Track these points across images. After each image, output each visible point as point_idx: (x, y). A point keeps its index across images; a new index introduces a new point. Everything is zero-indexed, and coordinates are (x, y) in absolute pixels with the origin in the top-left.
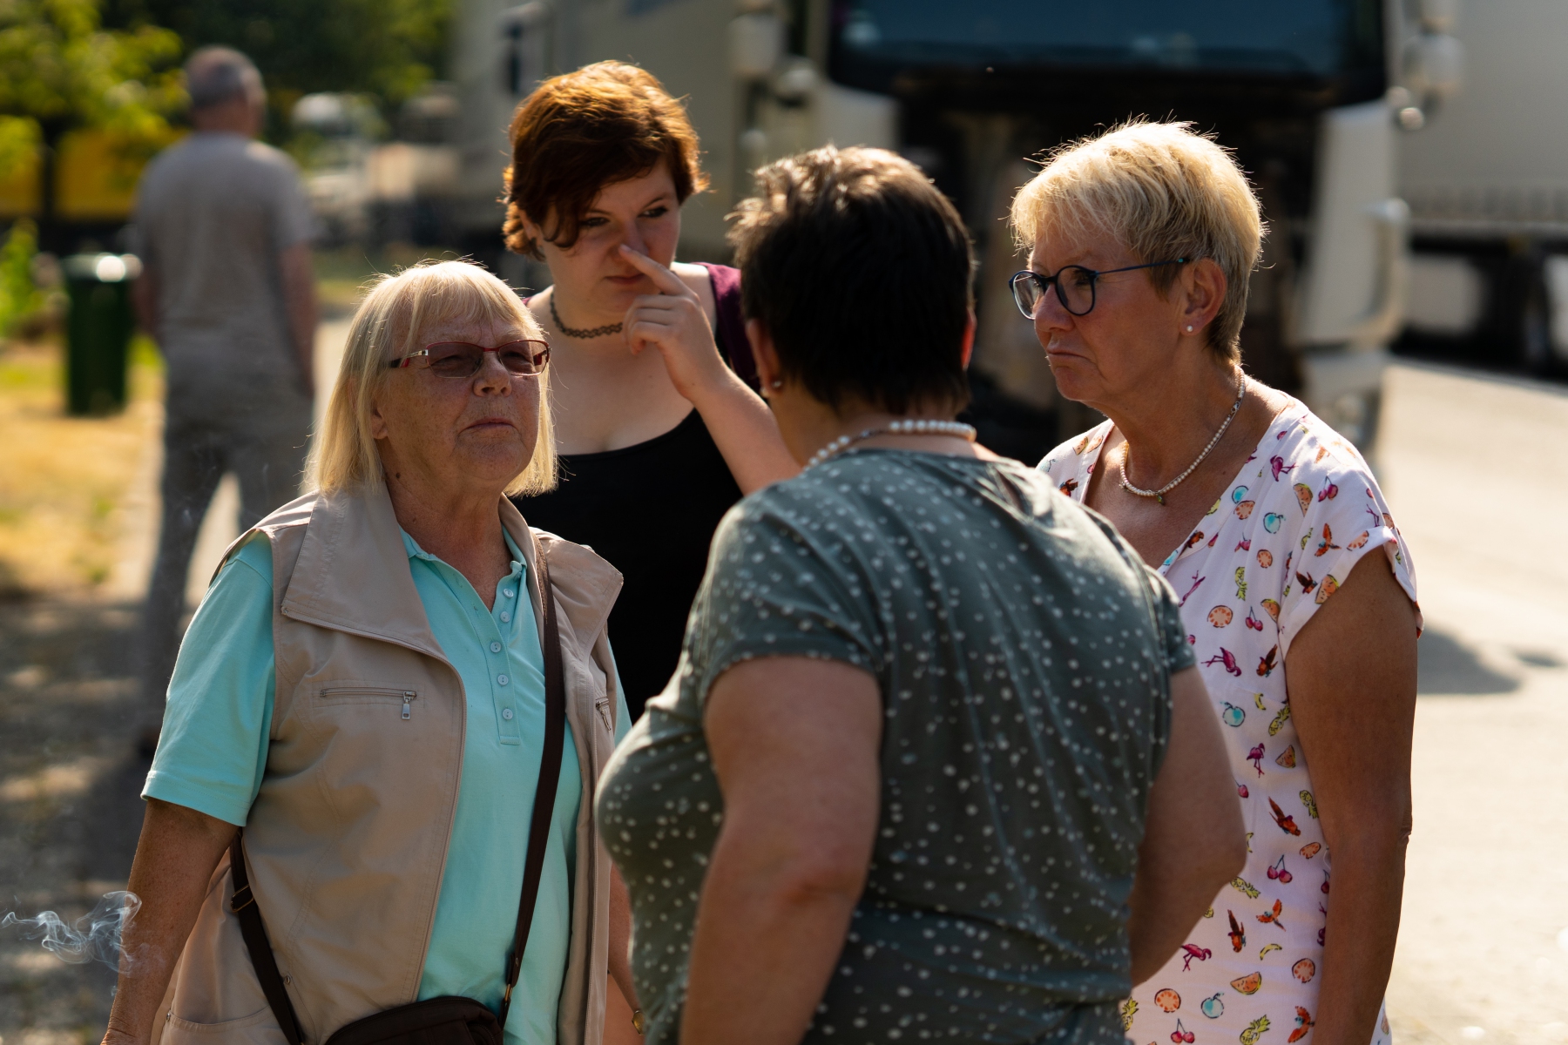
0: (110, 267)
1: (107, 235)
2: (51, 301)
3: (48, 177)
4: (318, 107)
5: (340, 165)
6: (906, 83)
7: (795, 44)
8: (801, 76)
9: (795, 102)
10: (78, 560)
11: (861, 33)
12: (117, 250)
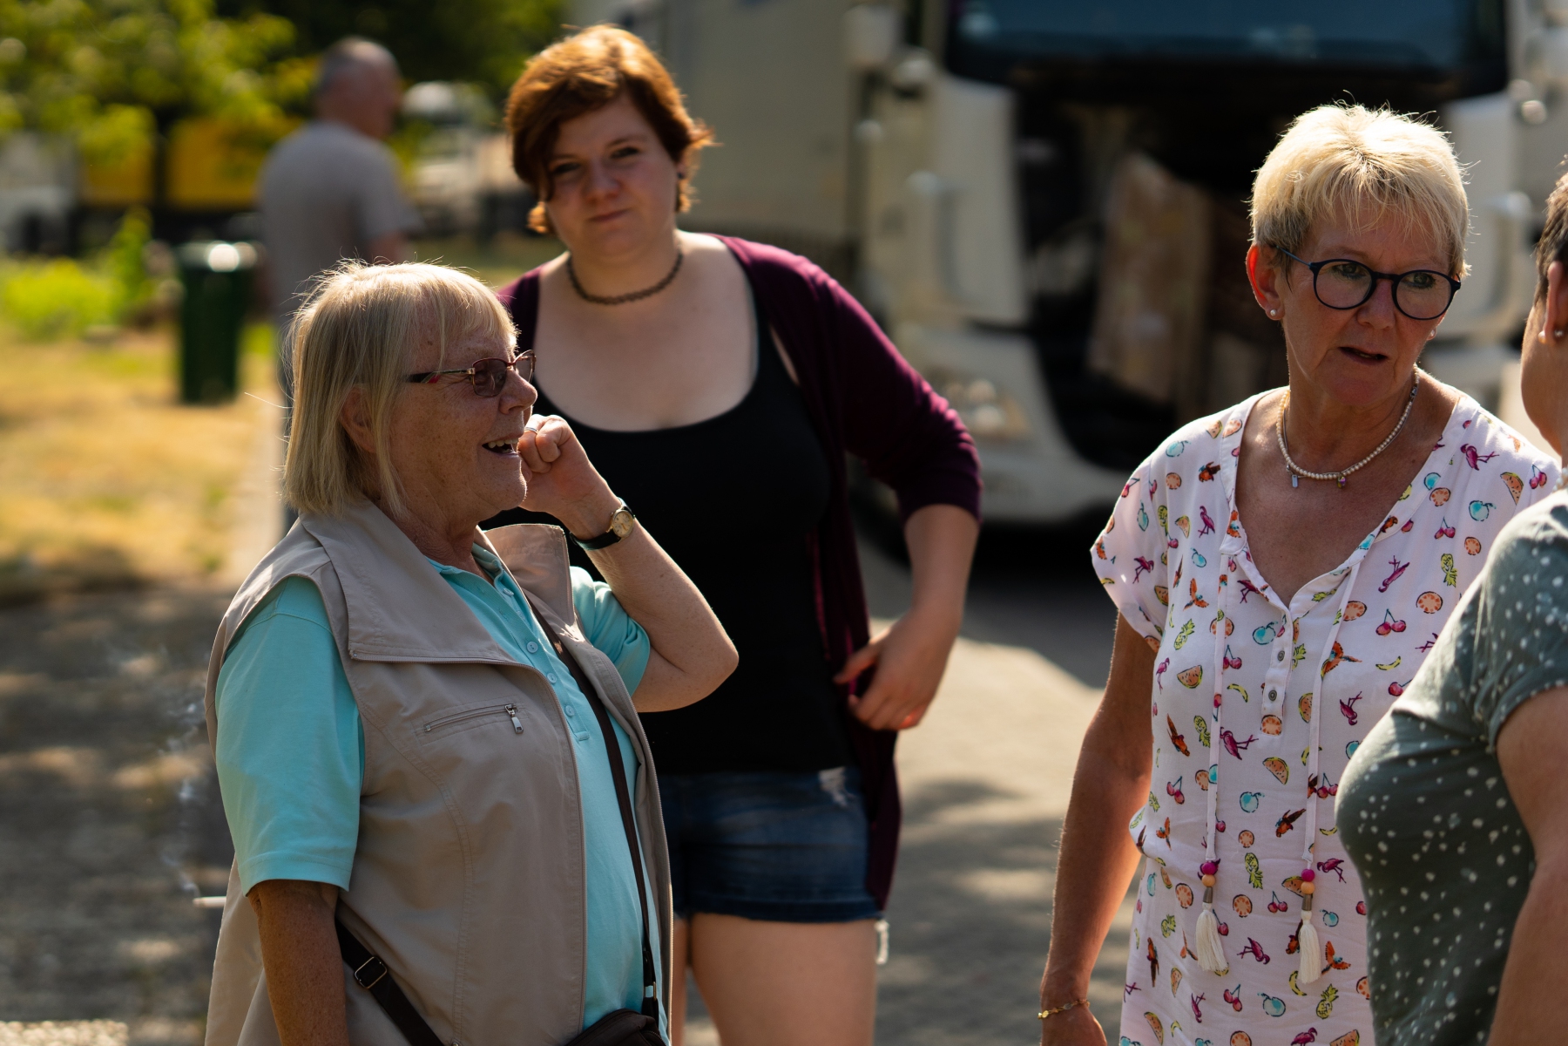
0: (223, 255)
1: (220, 224)
2: (165, 289)
3: (160, 167)
4: (430, 96)
5: (450, 154)
6: (1023, 75)
7: (911, 35)
8: (918, 67)
9: (911, 94)
10: (191, 548)
11: (978, 25)
12: (231, 239)
